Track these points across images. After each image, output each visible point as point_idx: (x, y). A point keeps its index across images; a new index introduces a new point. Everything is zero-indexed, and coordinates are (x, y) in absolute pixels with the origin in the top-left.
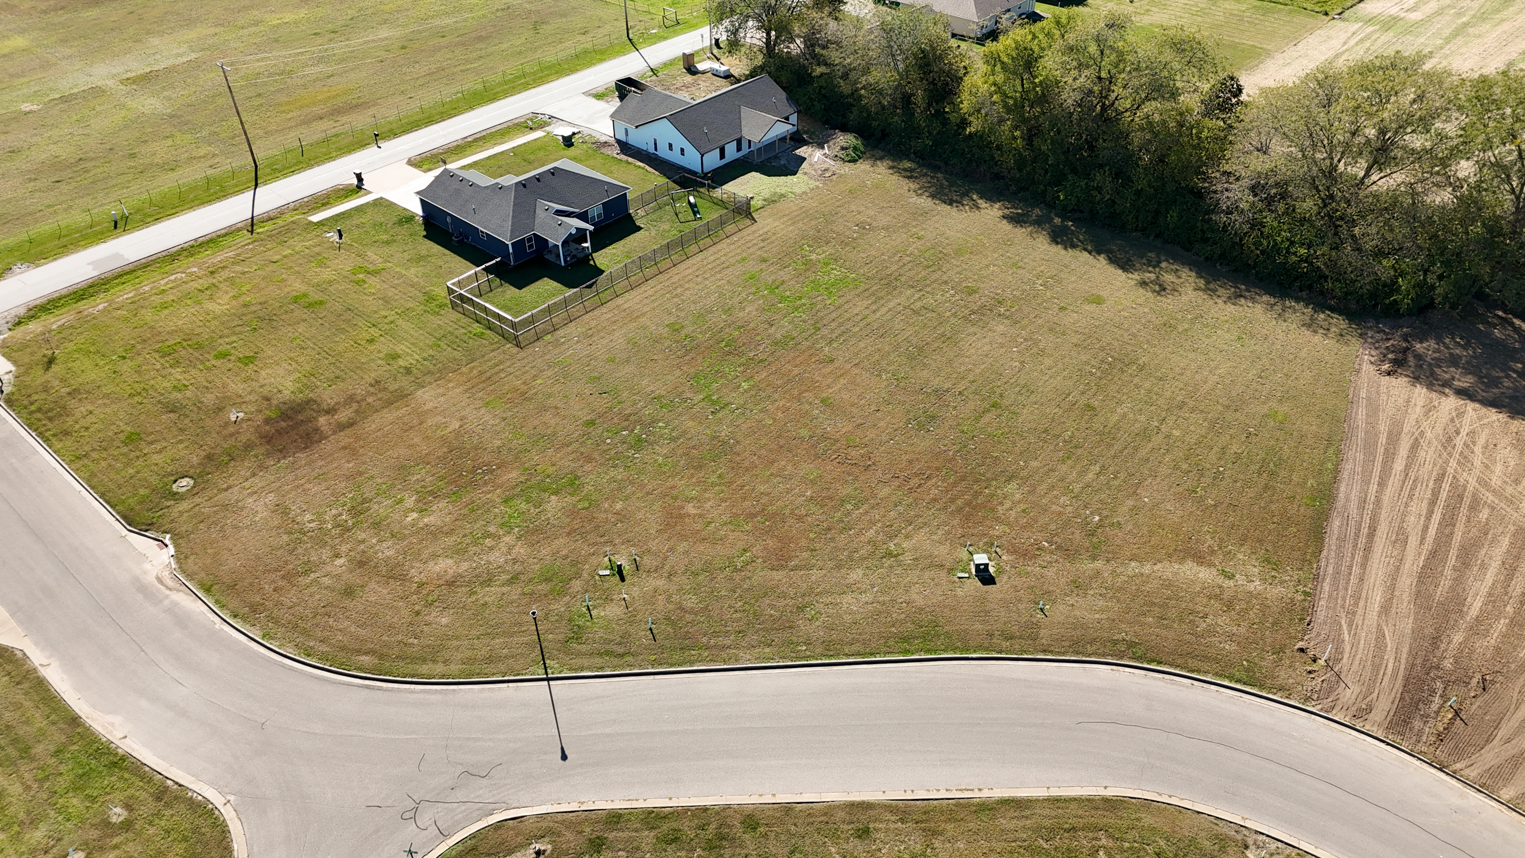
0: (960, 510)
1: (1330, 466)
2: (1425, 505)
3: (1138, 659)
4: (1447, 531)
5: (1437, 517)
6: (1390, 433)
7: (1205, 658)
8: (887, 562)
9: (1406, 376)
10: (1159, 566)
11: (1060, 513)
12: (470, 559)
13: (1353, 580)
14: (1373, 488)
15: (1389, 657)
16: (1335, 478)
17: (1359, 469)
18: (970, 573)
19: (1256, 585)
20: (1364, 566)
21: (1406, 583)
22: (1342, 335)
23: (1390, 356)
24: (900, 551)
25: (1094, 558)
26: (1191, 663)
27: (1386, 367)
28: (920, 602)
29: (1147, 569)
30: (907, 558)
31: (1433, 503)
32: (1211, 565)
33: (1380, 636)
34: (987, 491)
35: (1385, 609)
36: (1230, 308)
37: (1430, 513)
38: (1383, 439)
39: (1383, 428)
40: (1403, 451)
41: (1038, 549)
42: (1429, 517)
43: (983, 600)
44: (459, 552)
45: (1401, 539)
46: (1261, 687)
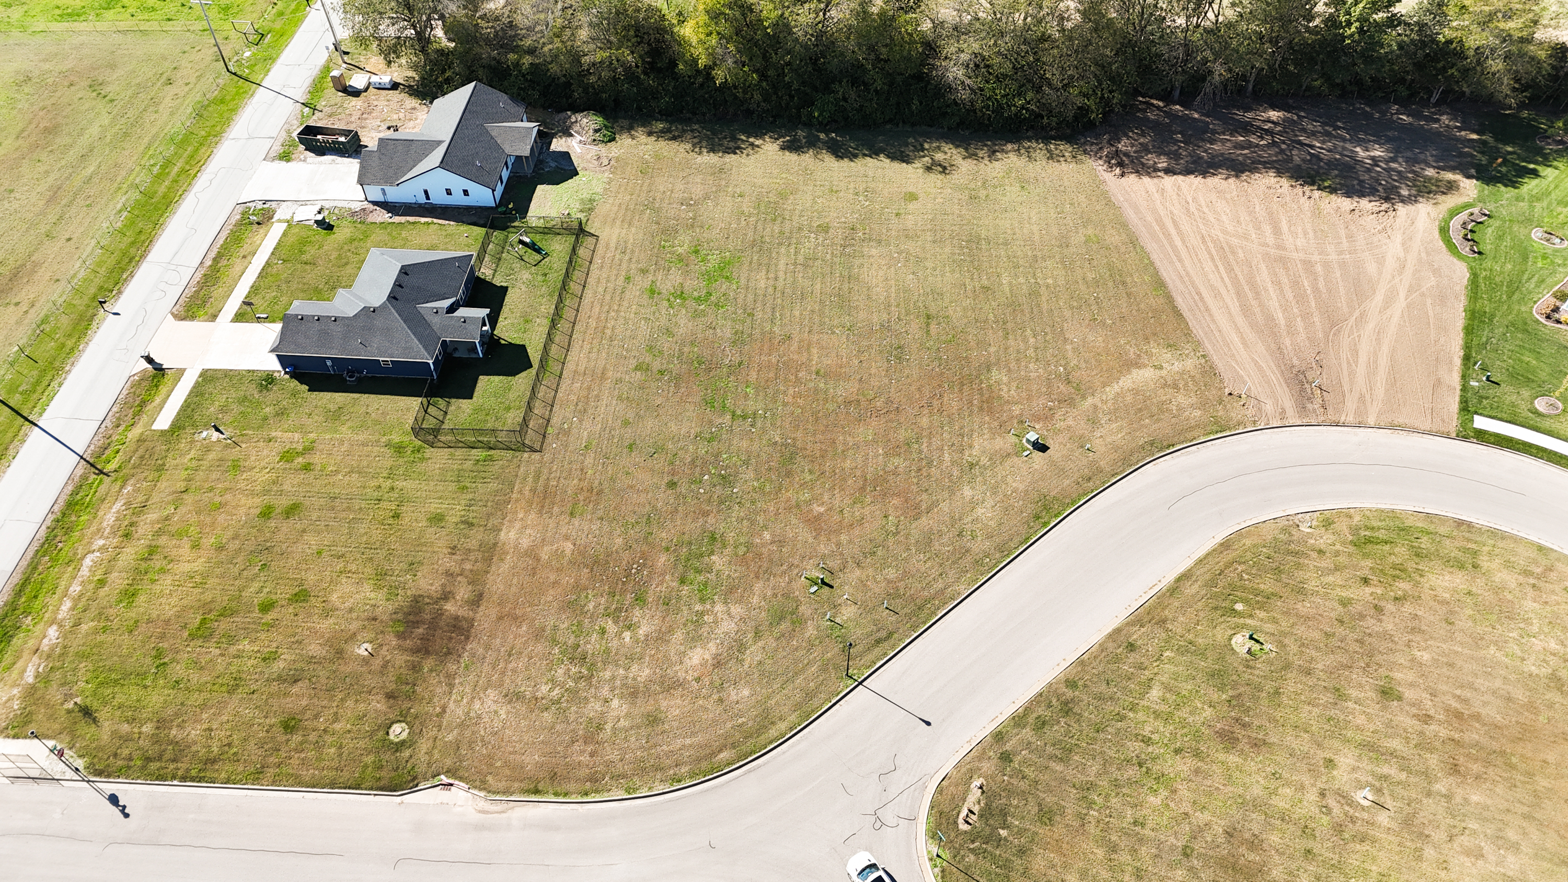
0: (981, 409)
1: (1146, 261)
2: (1210, 263)
3: (1161, 450)
4: (1233, 275)
5: (1221, 268)
6: (1157, 221)
7: (1191, 428)
8: (976, 471)
9: (1132, 173)
10: (1121, 382)
11: (1038, 377)
12: (709, 640)
13: (1217, 334)
14: (1178, 264)
15: (1268, 373)
16: (1155, 268)
17: (1162, 256)
18: (1028, 449)
19: (1177, 366)
20: (1213, 320)
21: (1240, 320)
22: (1074, 157)
23: (1113, 161)
24: (977, 459)
25: (1084, 397)
26: (1189, 435)
27: (1118, 171)
28: (1021, 487)
29: (1116, 388)
30: (984, 461)
31: (1213, 259)
32: (1145, 366)
33: (1256, 363)
34: (983, 385)
35: (1245, 343)
36: (996, 164)
37: (1216, 266)
38: (1157, 228)
39: (1150, 218)
40: (1173, 231)
41: (1050, 409)
42: (1219, 272)
43: (1053, 463)
44: (694, 639)
45: (1217, 295)
46: (1230, 429)
